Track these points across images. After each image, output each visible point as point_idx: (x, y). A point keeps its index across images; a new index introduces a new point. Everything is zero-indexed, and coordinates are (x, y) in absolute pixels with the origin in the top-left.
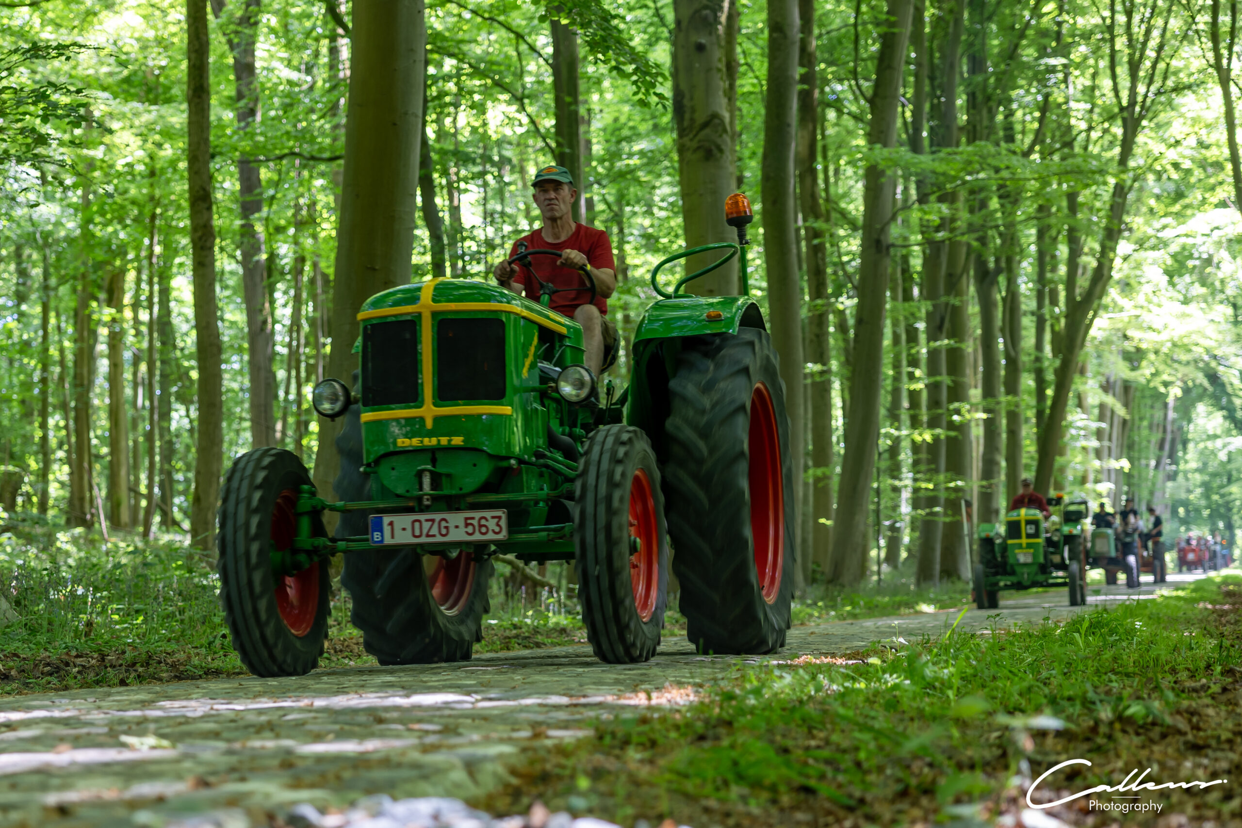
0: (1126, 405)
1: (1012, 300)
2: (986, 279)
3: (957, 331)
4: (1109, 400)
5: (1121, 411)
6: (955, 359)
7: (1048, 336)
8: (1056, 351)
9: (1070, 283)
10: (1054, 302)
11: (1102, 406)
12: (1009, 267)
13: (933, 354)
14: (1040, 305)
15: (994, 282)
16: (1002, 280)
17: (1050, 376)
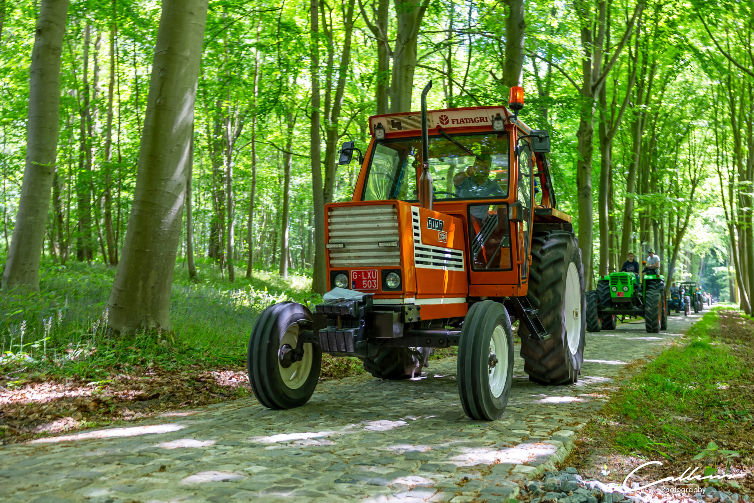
0: (691, 260)
1: (662, 231)
2: (655, 226)
3: (648, 240)
7: (671, 239)
8: (673, 245)
9: (678, 227)
10: (673, 231)
11: (685, 260)
12: (661, 223)
14: (669, 232)
17: (671, 251)
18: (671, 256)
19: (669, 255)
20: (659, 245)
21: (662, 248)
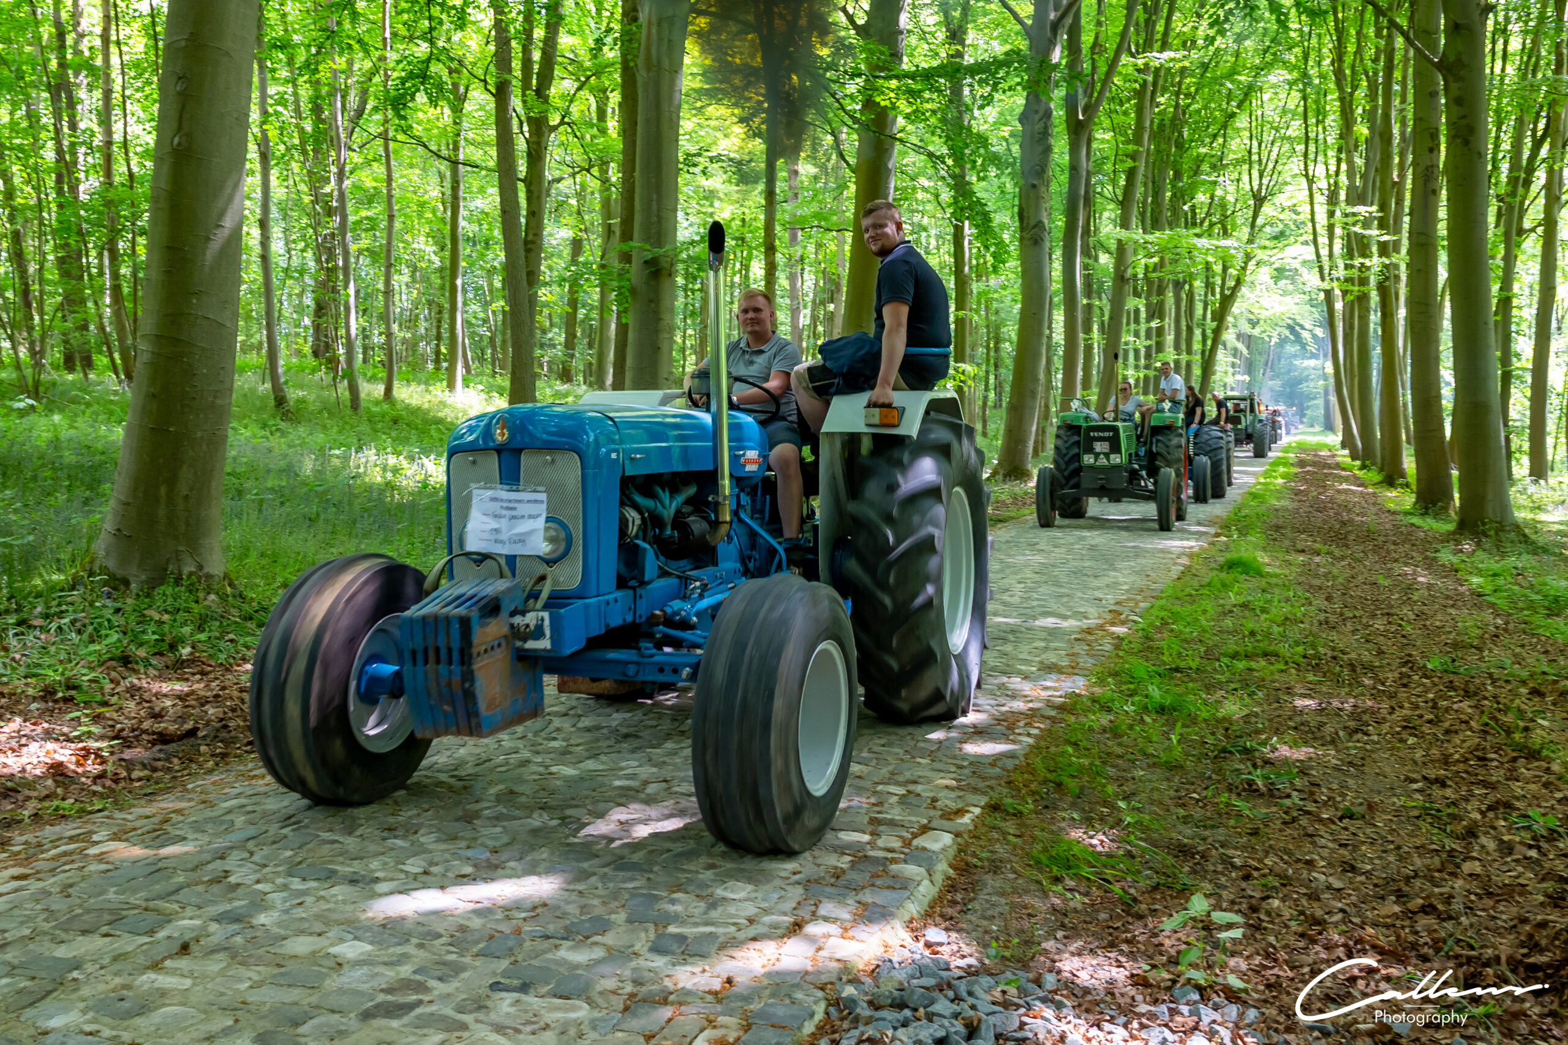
0: (1248, 348)
1: (1191, 295)
2: (1178, 285)
3: (1162, 318)
4: (1240, 346)
5: (1245, 351)
6: (1160, 331)
7: (1209, 310)
8: (1213, 320)
9: (1222, 287)
10: (1213, 294)
11: (1236, 349)
12: (1190, 280)
13: (1149, 331)
14: (1206, 295)
15: (1183, 287)
16: (1187, 287)
17: (1209, 332)
18: (1209, 341)
19: (1203, 341)
20: (1184, 323)
21: (1190, 330)
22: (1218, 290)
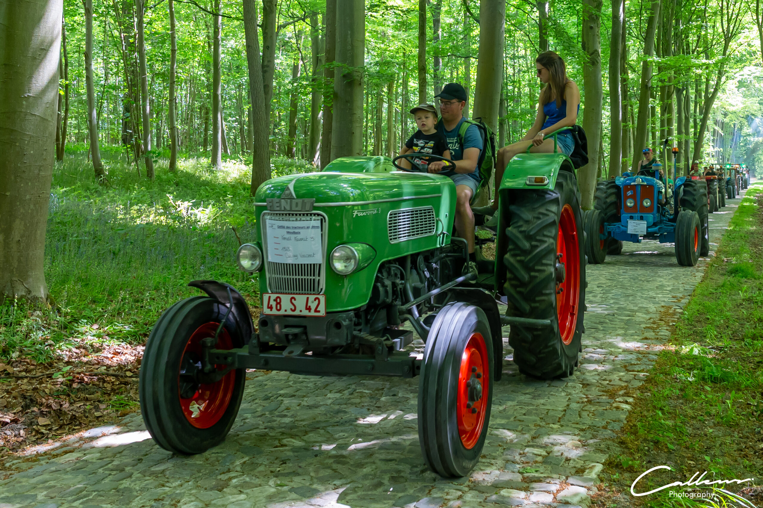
1: (687, 97)
3: (670, 111)
7: (698, 107)
9: (706, 92)
12: (686, 88)
14: (696, 98)
15: (682, 92)
17: (698, 121)
18: (699, 127)
19: (695, 127)
22: (703, 94)
